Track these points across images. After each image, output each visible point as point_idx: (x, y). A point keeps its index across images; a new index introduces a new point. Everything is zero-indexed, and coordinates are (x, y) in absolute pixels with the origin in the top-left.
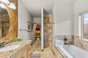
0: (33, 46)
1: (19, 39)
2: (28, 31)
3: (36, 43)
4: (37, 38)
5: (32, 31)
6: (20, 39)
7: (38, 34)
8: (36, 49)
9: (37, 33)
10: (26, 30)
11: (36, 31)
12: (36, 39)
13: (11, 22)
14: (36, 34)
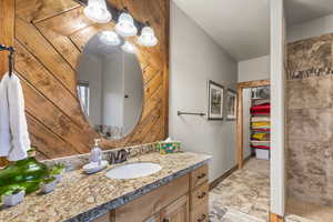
0: (234, 184)
1: (168, 145)
2: (209, 119)
3: (251, 170)
4: (257, 151)
5: (228, 120)
6: (171, 144)
7: (262, 130)
8: (244, 199)
9: (256, 126)
10: (202, 115)
11: (254, 119)
12: (253, 155)
13: (148, 90)
14: (253, 131)
